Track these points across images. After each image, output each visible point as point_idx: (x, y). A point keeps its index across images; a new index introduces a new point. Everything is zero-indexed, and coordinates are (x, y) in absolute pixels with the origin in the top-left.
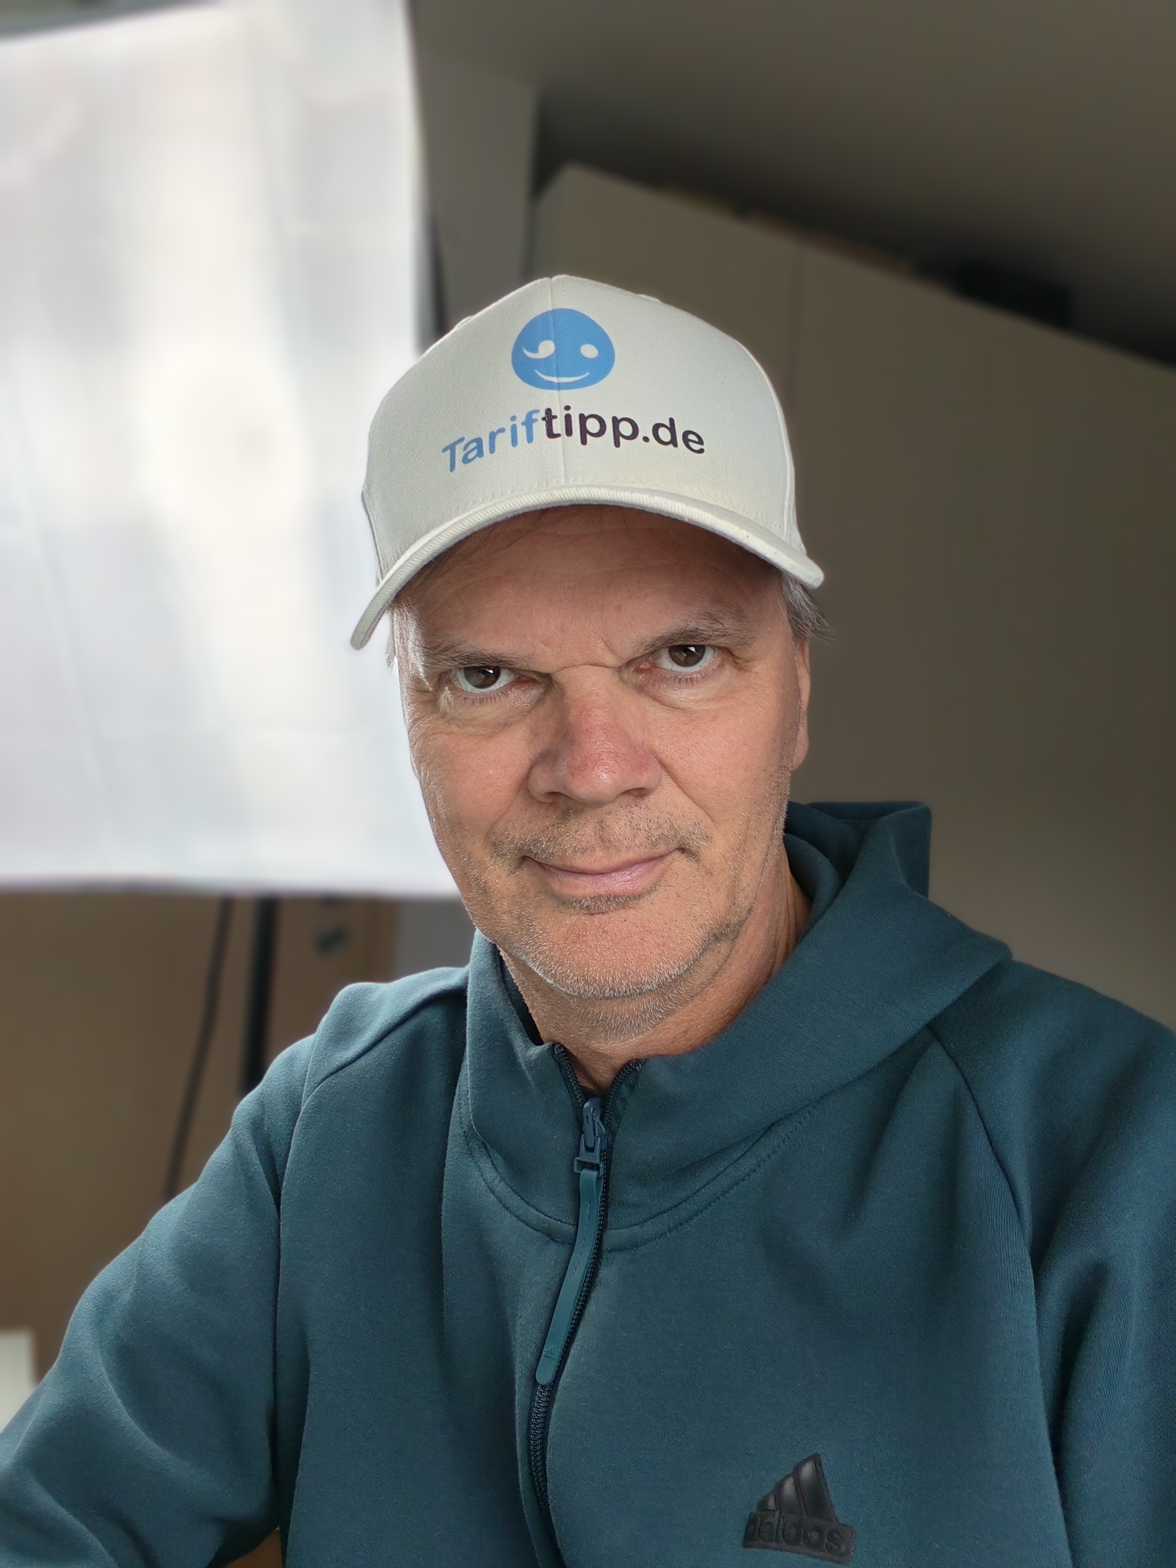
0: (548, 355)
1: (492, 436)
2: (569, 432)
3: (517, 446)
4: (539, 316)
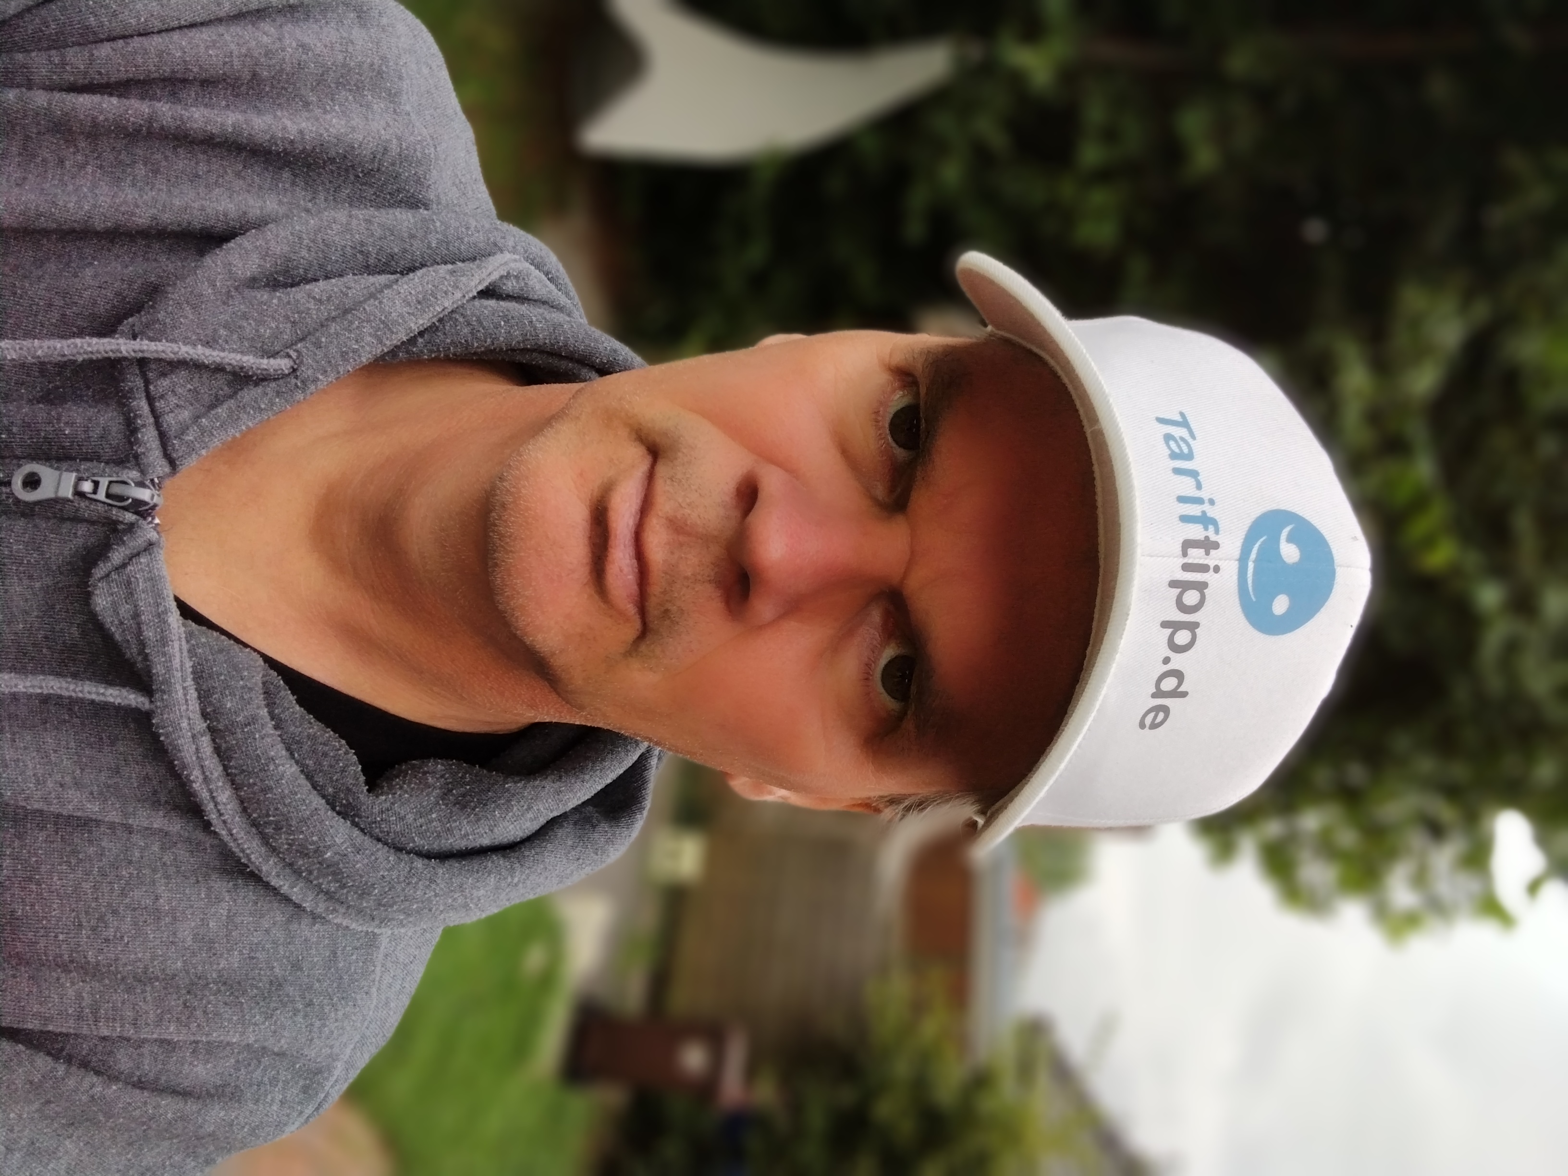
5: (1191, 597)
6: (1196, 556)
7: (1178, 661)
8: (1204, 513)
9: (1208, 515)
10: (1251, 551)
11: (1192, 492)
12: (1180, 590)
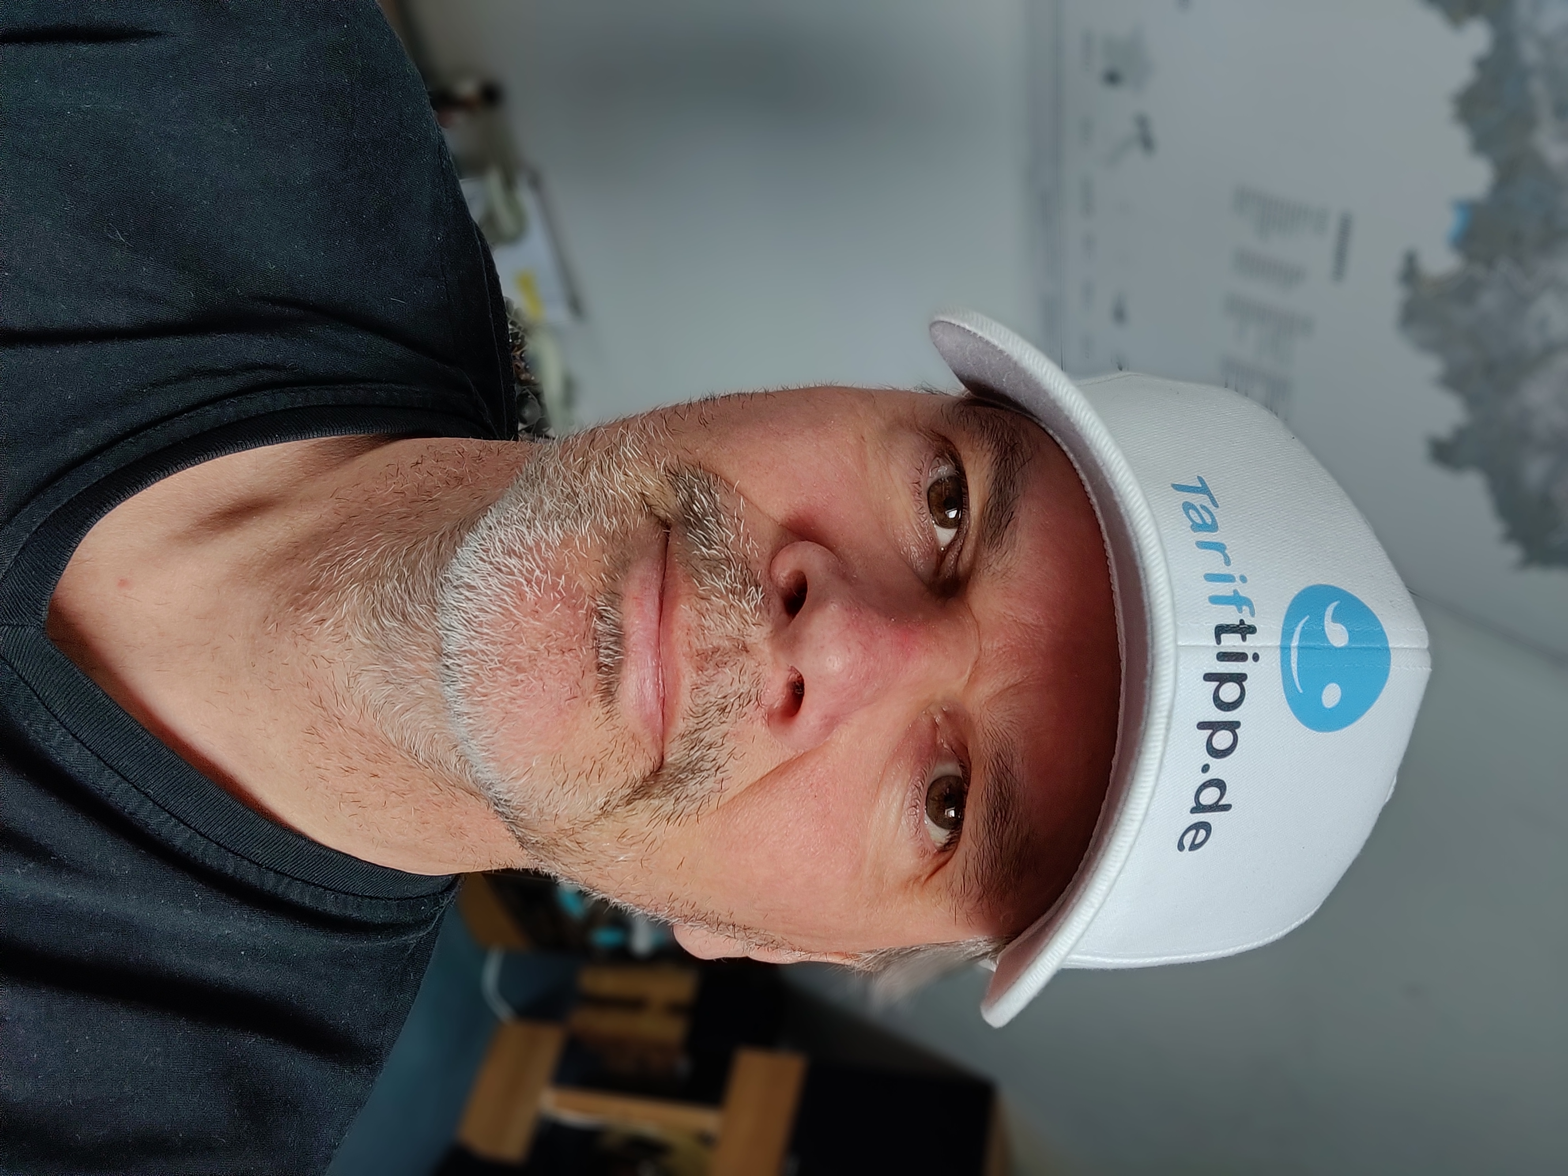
0: (1328, 636)
1: (1220, 547)
2: (1223, 657)
3: (1205, 582)
4: (1382, 629)
5: (1230, 692)
6: (1232, 642)
7: (1219, 768)
8: (1235, 592)
9: (1241, 594)
10: (1293, 633)
11: (1221, 569)
12: (1217, 683)
